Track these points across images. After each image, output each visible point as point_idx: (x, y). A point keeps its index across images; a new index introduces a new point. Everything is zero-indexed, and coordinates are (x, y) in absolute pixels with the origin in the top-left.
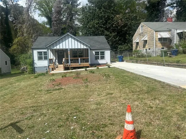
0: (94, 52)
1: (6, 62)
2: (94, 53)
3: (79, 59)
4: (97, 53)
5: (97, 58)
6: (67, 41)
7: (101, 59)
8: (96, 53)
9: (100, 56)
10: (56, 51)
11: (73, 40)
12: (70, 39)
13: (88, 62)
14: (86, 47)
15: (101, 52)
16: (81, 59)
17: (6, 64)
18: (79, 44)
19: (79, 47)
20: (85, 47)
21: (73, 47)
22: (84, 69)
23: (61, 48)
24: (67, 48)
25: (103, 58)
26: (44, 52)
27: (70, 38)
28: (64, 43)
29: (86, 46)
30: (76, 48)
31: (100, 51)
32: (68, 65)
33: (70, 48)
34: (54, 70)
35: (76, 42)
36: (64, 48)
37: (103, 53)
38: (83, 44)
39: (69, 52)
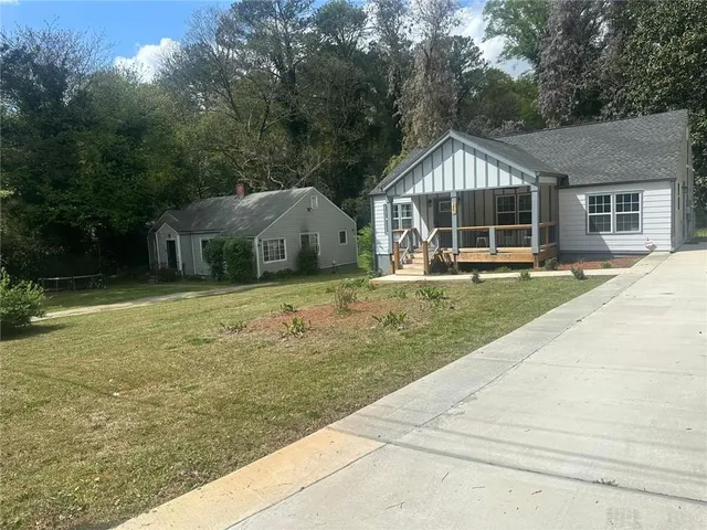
0: (582, 199)
1: (343, 234)
2: (583, 203)
3: (492, 229)
4: (598, 203)
5: (598, 225)
6: (448, 162)
7: (620, 228)
8: (592, 200)
9: (613, 214)
10: (430, 201)
11: (470, 157)
12: (459, 154)
13: (528, 244)
14: (522, 178)
15: (619, 198)
16: (496, 230)
17: (343, 240)
18: (493, 169)
19: (493, 184)
20: (517, 182)
21: (470, 186)
22: (468, 277)
23: (429, 190)
24: (449, 188)
25: (629, 223)
26: (403, 206)
27: (461, 151)
28: (438, 170)
29: (522, 175)
30: (481, 185)
31: (613, 192)
32: (448, 256)
33: (460, 187)
34: (397, 272)
35: (481, 163)
36: (439, 189)
37: (630, 202)
38: (510, 170)
39: (454, 202)
